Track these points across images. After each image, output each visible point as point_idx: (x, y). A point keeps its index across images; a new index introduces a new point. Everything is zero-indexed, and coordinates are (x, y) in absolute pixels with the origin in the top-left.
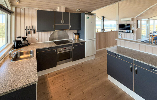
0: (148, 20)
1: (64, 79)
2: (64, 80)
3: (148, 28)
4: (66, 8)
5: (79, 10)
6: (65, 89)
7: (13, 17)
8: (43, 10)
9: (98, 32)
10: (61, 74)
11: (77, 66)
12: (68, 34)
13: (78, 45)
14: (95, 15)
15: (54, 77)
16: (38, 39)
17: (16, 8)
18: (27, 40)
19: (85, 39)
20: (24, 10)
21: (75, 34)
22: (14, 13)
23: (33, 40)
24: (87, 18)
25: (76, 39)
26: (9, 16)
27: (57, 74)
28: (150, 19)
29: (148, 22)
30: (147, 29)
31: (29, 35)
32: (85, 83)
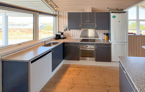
1: (79, 73)
2: (78, 75)
4: (92, 8)
5: (108, 8)
6: (73, 82)
7: (57, 18)
8: (76, 12)
9: (141, 34)
10: (80, 69)
11: (100, 67)
12: (98, 34)
13: (102, 45)
14: (127, 12)
15: (74, 68)
16: (72, 35)
17: (58, 12)
18: (64, 35)
19: (112, 41)
20: (63, 13)
21: (104, 34)
22: (58, 15)
23: (69, 35)
24: (113, 17)
25: (106, 39)
26: (55, 18)
27: (78, 68)
31: (66, 31)
32: (91, 86)
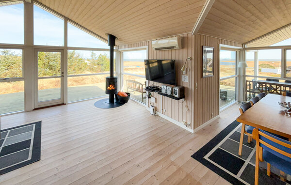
0: (240, 48)
3: (242, 74)
28: (247, 46)
29: (241, 55)
30: (239, 76)
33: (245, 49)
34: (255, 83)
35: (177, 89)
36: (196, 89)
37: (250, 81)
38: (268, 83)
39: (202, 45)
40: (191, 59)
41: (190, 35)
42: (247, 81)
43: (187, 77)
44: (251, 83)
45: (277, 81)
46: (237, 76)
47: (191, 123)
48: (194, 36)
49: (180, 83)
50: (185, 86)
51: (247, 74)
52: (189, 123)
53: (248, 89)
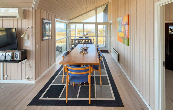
0: (68, 22)
3: (69, 36)
29: (68, 25)
30: (68, 37)
33: (70, 23)
34: (75, 40)
35: (18, 53)
36: (37, 49)
37: (73, 39)
38: (81, 40)
39: (42, 18)
40: (32, 27)
41: (31, 9)
42: (72, 39)
43: (29, 41)
44: (73, 40)
45: (83, 38)
46: (67, 37)
47: (33, 77)
48: (34, 10)
49: (23, 47)
50: (27, 49)
51: (72, 35)
52: (31, 77)
53: (72, 43)
